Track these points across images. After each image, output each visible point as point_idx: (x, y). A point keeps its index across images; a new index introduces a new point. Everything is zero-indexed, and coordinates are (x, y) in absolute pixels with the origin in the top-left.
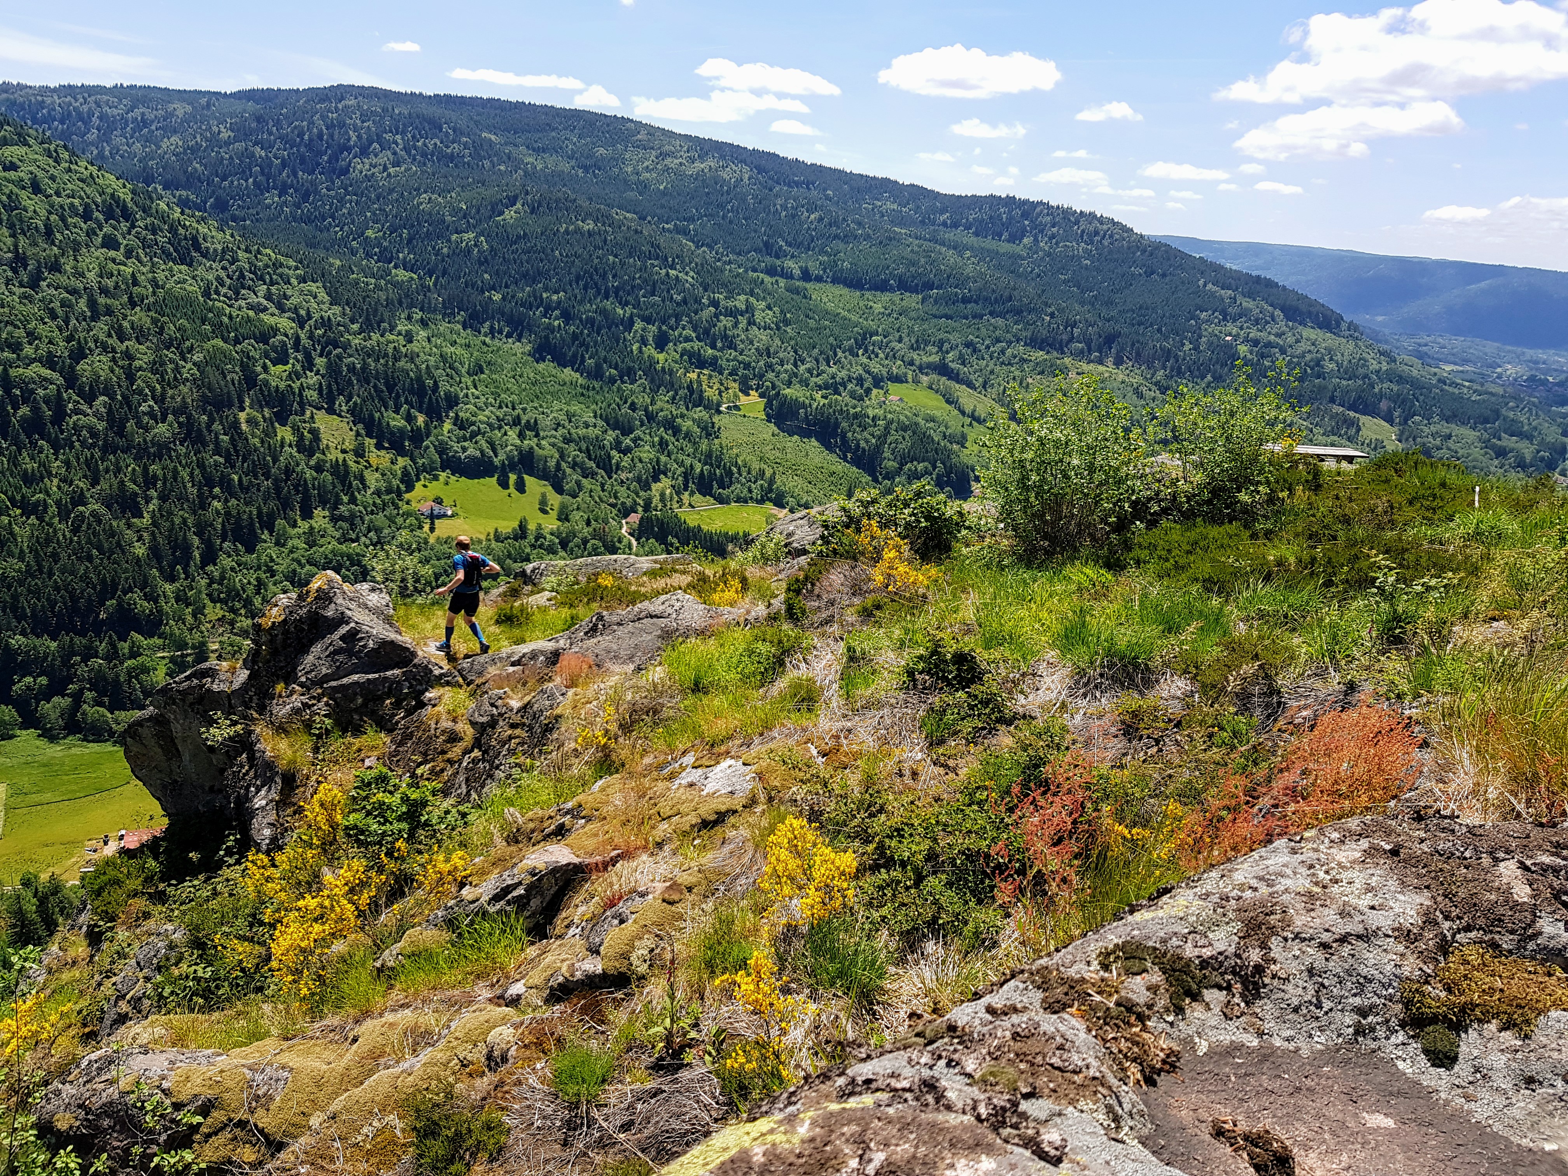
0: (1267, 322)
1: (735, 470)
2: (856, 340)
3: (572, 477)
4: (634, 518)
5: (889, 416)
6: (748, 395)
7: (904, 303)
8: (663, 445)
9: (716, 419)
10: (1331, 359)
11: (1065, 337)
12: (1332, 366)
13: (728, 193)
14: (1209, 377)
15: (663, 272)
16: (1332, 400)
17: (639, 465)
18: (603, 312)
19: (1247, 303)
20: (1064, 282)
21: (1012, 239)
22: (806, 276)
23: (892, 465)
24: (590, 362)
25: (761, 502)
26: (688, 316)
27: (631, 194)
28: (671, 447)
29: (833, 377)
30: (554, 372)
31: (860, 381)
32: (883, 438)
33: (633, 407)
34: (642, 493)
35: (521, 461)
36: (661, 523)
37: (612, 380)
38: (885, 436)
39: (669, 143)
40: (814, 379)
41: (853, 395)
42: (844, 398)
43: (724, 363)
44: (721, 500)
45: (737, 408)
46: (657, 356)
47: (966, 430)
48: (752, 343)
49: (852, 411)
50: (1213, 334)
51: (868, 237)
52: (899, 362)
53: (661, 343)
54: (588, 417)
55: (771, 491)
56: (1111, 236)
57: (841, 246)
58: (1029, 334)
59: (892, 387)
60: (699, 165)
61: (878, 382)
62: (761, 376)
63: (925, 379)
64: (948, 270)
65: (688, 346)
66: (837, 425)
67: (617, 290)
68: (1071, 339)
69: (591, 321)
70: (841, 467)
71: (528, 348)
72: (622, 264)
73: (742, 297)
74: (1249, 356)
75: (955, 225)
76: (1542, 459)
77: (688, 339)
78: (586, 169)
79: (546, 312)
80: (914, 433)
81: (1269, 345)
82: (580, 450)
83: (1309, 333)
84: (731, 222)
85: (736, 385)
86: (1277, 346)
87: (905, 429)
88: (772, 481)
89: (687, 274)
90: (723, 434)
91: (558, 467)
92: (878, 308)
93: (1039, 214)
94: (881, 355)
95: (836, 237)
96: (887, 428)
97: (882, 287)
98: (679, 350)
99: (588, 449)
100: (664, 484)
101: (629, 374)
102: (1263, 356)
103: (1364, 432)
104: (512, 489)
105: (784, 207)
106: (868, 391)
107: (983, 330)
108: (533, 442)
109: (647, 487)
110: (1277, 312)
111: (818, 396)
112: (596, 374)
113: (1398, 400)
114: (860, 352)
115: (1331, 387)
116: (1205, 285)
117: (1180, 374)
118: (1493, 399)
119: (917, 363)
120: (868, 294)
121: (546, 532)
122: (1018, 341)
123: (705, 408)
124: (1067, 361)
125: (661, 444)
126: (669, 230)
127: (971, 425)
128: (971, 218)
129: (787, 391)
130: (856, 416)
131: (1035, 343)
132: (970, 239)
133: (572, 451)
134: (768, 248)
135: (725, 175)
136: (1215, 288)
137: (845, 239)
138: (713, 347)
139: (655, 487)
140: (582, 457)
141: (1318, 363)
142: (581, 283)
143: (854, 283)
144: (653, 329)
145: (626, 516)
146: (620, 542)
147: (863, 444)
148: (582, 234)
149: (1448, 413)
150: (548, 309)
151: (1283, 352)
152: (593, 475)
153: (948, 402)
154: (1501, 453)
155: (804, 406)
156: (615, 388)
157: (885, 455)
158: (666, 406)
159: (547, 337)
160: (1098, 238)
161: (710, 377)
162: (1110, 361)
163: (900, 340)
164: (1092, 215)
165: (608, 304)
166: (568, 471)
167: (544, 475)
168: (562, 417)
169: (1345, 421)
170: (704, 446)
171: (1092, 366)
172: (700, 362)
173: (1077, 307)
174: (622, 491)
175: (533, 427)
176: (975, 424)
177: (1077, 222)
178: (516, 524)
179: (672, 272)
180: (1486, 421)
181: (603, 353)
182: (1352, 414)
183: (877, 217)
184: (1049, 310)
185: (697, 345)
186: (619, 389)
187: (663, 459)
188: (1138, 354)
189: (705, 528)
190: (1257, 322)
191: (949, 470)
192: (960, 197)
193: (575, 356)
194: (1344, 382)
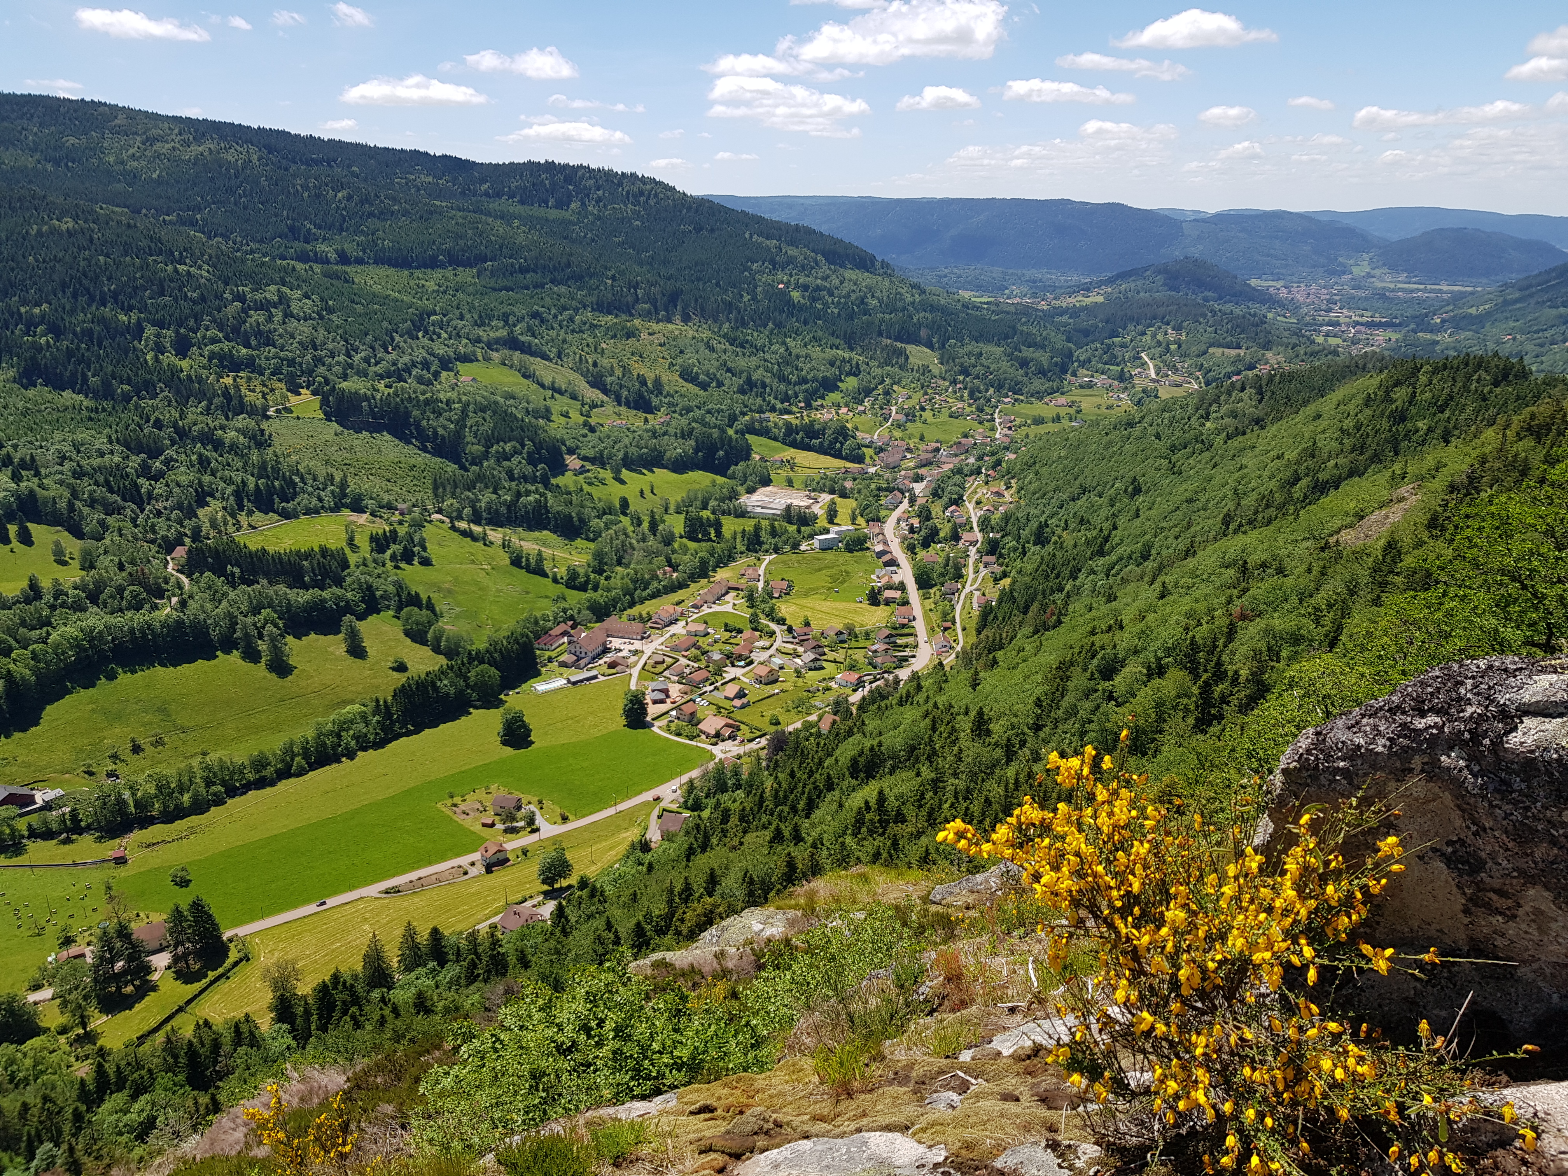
0: (812, 268)
1: (297, 480)
2: (412, 322)
3: (92, 518)
4: (180, 552)
5: (464, 398)
6: (299, 394)
7: (458, 279)
8: (204, 463)
9: (264, 425)
10: (873, 296)
11: (630, 299)
12: (875, 302)
13: (236, 176)
14: (770, 325)
15: (170, 268)
16: (880, 334)
17: (177, 490)
18: (103, 321)
19: (792, 252)
20: (620, 244)
21: (560, 205)
22: (344, 259)
23: (477, 449)
24: (94, 380)
25: (336, 509)
26: (209, 314)
27: (119, 187)
28: (214, 464)
29: (394, 364)
30: (50, 397)
31: (426, 365)
32: (461, 422)
33: (158, 424)
34: (186, 522)
35: (20, 508)
36: (216, 553)
37: (127, 398)
38: (464, 419)
39: (155, 127)
40: (373, 369)
41: (420, 380)
42: (410, 385)
43: (263, 363)
44: (286, 515)
45: (288, 410)
46: (178, 363)
47: (549, 402)
48: (292, 336)
49: (422, 398)
50: (766, 284)
51: (405, 213)
52: (465, 341)
53: (182, 348)
54: (101, 442)
55: (345, 496)
56: (656, 195)
57: (378, 224)
58: (594, 299)
59: (461, 367)
60: (196, 149)
61: (446, 364)
62: (310, 372)
63: (495, 355)
64: (500, 241)
65: (216, 348)
66: (408, 414)
67: (115, 295)
68: (637, 300)
69: (88, 334)
70: (422, 459)
71: (11, 373)
72: (118, 264)
73: (273, 288)
74: (802, 301)
75: (498, 195)
76: (1056, 364)
77: (214, 341)
78: (57, 163)
79: (28, 329)
80: (495, 412)
81: (818, 288)
82: (97, 483)
83: (851, 274)
84: (245, 208)
85: (283, 385)
86: (824, 288)
87: (483, 409)
88: (343, 485)
89: (200, 268)
90: (276, 441)
91: (71, 507)
92: (431, 286)
93: (581, 178)
94: (444, 335)
95: (371, 215)
96: (464, 411)
97: (432, 264)
98: (206, 353)
99: (107, 481)
100: (214, 508)
101: (147, 388)
102: (813, 299)
103: (912, 359)
104: (15, 543)
105: (305, 187)
106: (436, 375)
107: (547, 299)
108: (34, 483)
109: (191, 514)
110: (819, 257)
111: (381, 386)
112: (105, 392)
113: (934, 327)
114: (420, 334)
115: (877, 322)
116: (751, 237)
117: (744, 325)
118: (1008, 317)
119: (485, 339)
120: (418, 273)
121: (67, 586)
122: (585, 307)
123: (249, 414)
124: (637, 322)
125: (200, 462)
126: (171, 222)
127: (553, 397)
128: (513, 186)
129: (344, 385)
130: (427, 402)
131: (602, 308)
132: (516, 208)
133: (86, 486)
134: (294, 233)
135: (230, 157)
136: (760, 239)
137: (383, 215)
138: (247, 345)
139: (202, 512)
140: (100, 492)
141: (862, 300)
142: (68, 292)
143: (400, 262)
144: (169, 334)
145: (170, 551)
146: (166, 582)
147: (441, 431)
148: (61, 235)
149: (976, 334)
150: (30, 326)
151: (831, 294)
152: (119, 510)
153: (525, 376)
154: (1024, 363)
155: (366, 398)
156: (131, 406)
157: (468, 439)
158: (200, 418)
159: (33, 358)
160: (643, 199)
161: (249, 379)
162: (677, 318)
163: (462, 318)
164: (634, 175)
165: (107, 311)
166: (86, 510)
167: (54, 519)
168: (66, 448)
169: (894, 352)
170: (255, 457)
171: (661, 325)
172: (233, 365)
173: (637, 268)
174: (161, 524)
175: (31, 465)
176: (557, 395)
177: (620, 184)
178: (25, 584)
179: (181, 268)
180: (1007, 337)
181: (110, 368)
182: (899, 345)
183: (413, 191)
184: (610, 274)
185: (226, 346)
186: (137, 406)
187: (206, 478)
188: (703, 309)
189: (271, 549)
190: (803, 268)
191: (538, 449)
193: (74, 375)
194: (887, 316)
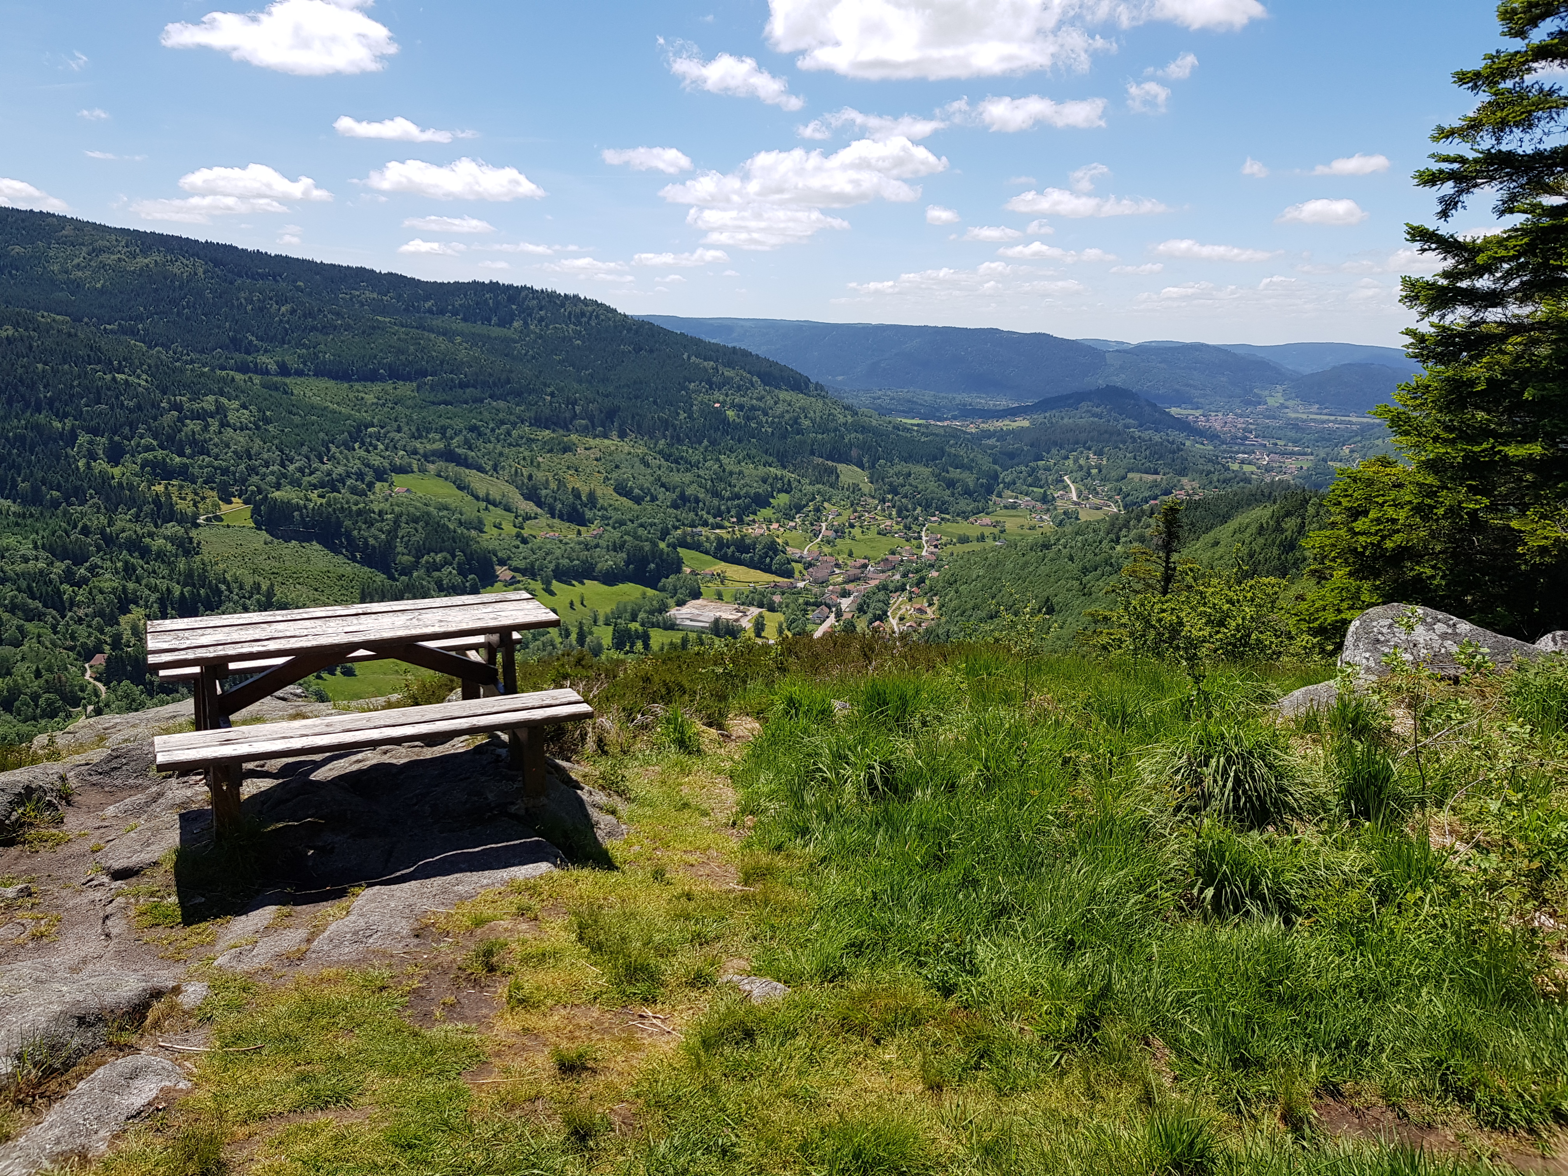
0: (748, 389)
1: (223, 587)
2: (350, 433)
3: (12, 624)
4: (99, 660)
5: (397, 509)
6: (231, 503)
7: (398, 392)
8: (129, 571)
9: (193, 533)
10: (806, 417)
11: (568, 415)
12: (808, 422)
13: (181, 288)
14: (705, 442)
15: (108, 377)
16: (812, 453)
17: (99, 597)
18: (37, 428)
19: (729, 373)
20: (559, 362)
21: (502, 323)
22: (284, 370)
23: (407, 559)
24: (23, 486)
26: (145, 422)
27: (62, 295)
28: (139, 571)
29: (329, 474)
31: (360, 476)
32: (392, 533)
33: (85, 531)
34: (107, 629)
37: (56, 504)
38: (396, 530)
39: (102, 239)
40: (306, 479)
41: (354, 491)
42: (343, 496)
43: (196, 471)
45: (219, 519)
46: (110, 470)
47: (483, 514)
48: (228, 446)
49: (354, 508)
50: (702, 402)
51: (348, 328)
52: (402, 453)
53: (115, 456)
54: (27, 548)
55: (271, 604)
56: (597, 317)
57: (321, 337)
58: (532, 415)
59: (395, 478)
60: (142, 261)
61: (380, 475)
62: (243, 481)
63: (431, 467)
64: (441, 357)
65: (149, 456)
66: (339, 524)
67: (51, 402)
68: (575, 416)
69: (21, 439)
70: (350, 568)
72: (55, 372)
73: (211, 398)
74: (737, 420)
75: (442, 312)
76: (982, 485)
77: (148, 449)
80: (427, 524)
81: (753, 408)
82: (19, 589)
83: (785, 395)
84: (188, 319)
85: (215, 493)
86: (759, 408)
87: (416, 520)
89: (139, 377)
90: (205, 549)
92: (370, 398)
93: (525, 299)
94: (381, 447)
95: (313, 328)
96: (397, 522)
97: (372, 377)
98: (139, 461)
99: (29, 587)
100: (137, 616)
101: (77, 494)
102: (748, 419)
103: (842, 478)
105: (250, 301)
106: (370, 486)
107: (486, 414)
109: (113, 621)
110: (755, 379)
111: (314, 495)
112: (34, 498)
113: (865, 447)
114: (357, 445)
115: (809, 441)
116: (689, 358)
117: (680, 441)
118: (937, 439)
119: (421, 451)
120: (357, 386)
122: (522, 422)
123: (179, 523)
124: (574, 437)
125: (125, 569)
126: (112, 331)
127: (487, 509)
128: (457, 304)
129: (277, 494)
130: (360, 513)
131: (539, 422)
132: (458, 325)
133: (8, 592)
134: (236, 344)
135: (175, 269)
136: (698, 361)
137: (324, 330)
138: (181, 454)
139: (123, 620)
140: (22, 598)
141: (796, 420)
142: (4, 398)
143: (340, 374)
144: (103, 440)
145: (88, 659)
146: (82, 690)
147: (371, 541)
149: (905, 455)
151: (765, 414)
152: (40, 616)
153: (460, 488)
154: (951, 484)
155: (298, 508)
156: (59, 512)
157: (399, 549)
158: (128, 525)
160: (584, 320)
161: (181, 487)
162: (614, 434)
163: (399, 430)
165: (41, 418)
169: (826, 470)
170: (181, 564)
171: (598, 441)
172: (163, 472)
173: (575, 385)
174: (82, 631)
176: (491, 507)
177: (563, 305)
179: (120, 377)
180: (935, 458)
181: (41, 474)
182: (830, 463)
183: (357, 306)
184: (549, 390)
185: (160, 454)
186: (65, 512)
187: (131, 586)
188: (639, 427)
190: (739, 388)
191: (469, 560)
192: (442, 284)
193: (3, 479)
194: (820, 436)
